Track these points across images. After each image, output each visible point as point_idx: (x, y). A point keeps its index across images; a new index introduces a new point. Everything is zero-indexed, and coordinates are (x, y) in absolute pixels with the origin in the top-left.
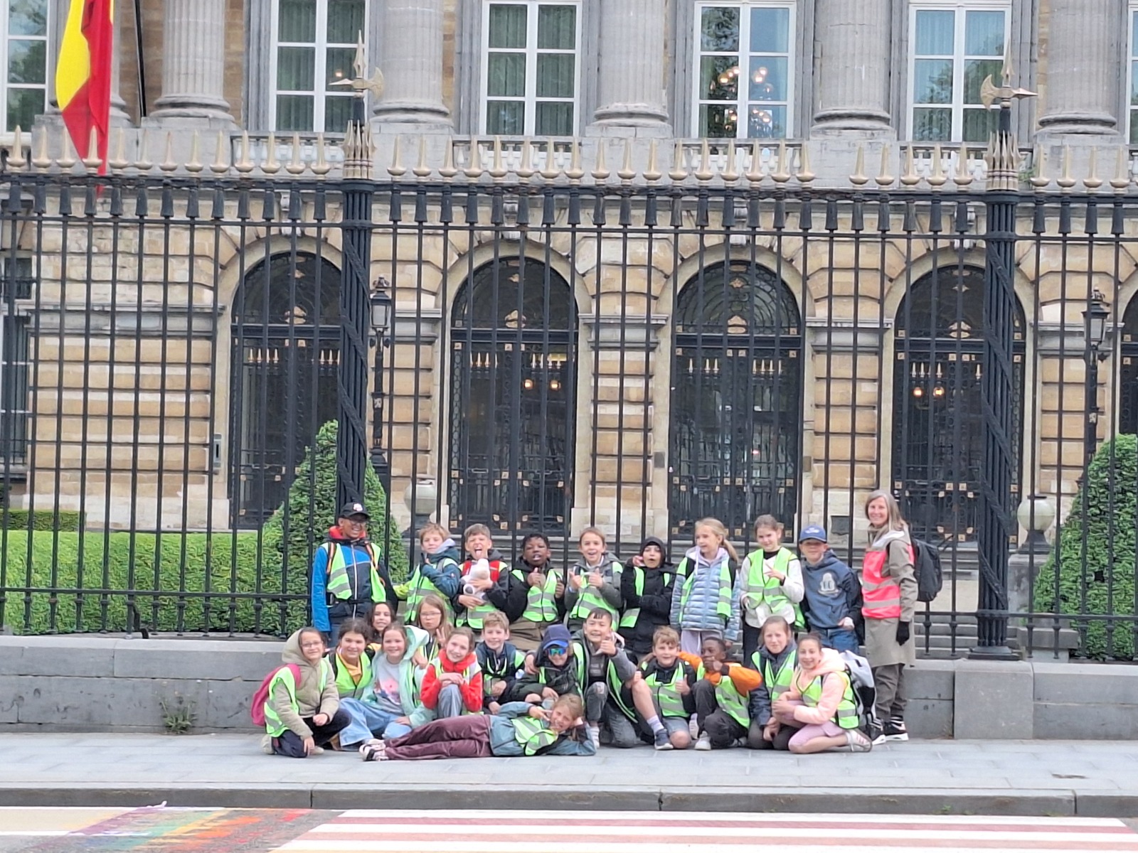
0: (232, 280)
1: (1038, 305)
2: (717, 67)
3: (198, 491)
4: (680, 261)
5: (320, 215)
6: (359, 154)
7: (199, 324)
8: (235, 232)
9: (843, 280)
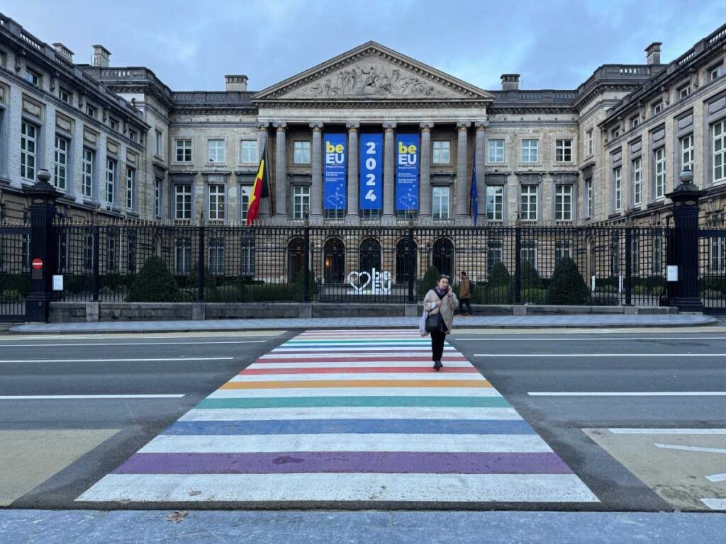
0: (287, 243)
1: (419, 244)
3: (282, 277)
4: (360, 239)
6: (308, 222)
7: (282, 250)
8: (287, 236)
9: (387, 241)
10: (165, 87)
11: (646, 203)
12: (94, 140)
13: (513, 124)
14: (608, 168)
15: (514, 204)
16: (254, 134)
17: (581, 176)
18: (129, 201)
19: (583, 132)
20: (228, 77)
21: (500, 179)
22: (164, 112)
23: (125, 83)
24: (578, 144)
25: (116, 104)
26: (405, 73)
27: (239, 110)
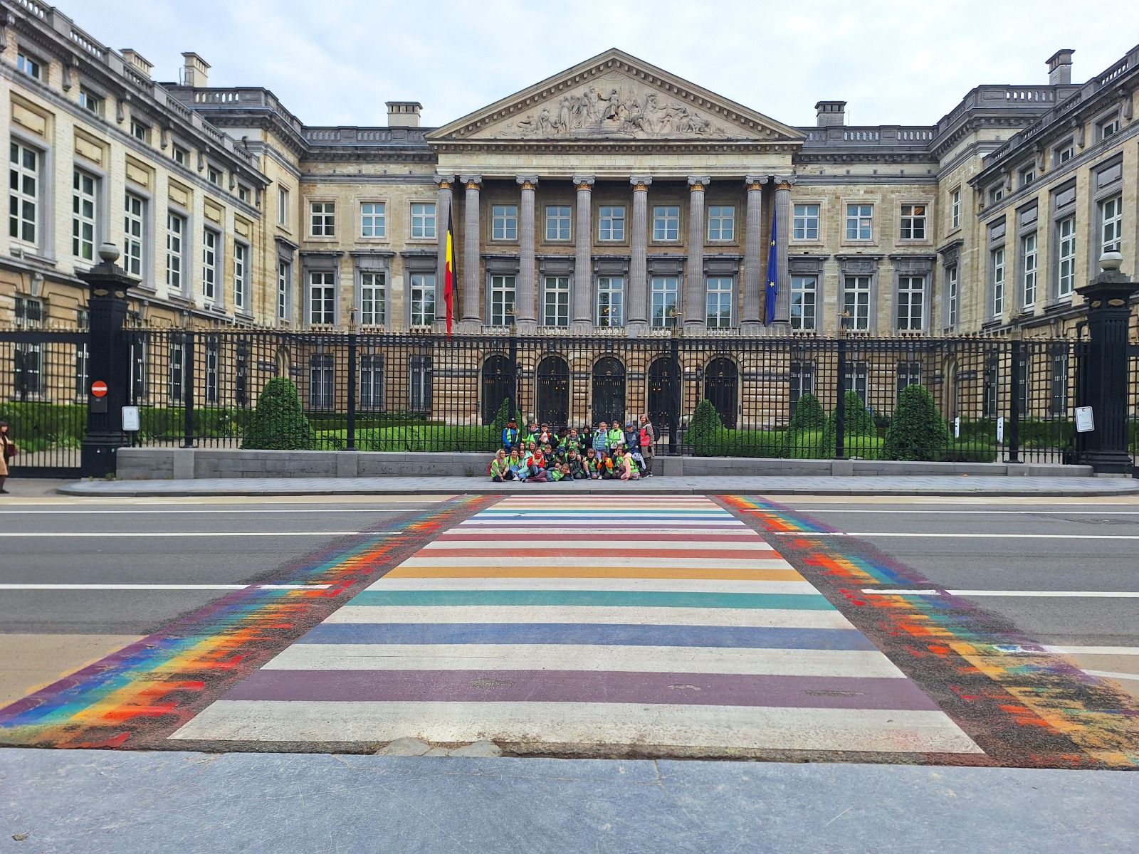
0: (482, 363)
1: (684, 367)
2: (604, 308)
3: (474, 416)
4: (594, 357)
5: (504, 346)
6: (513, 331)
7: (473, 374)
8: (482, 350)
9: (635, 361)
10: (293, 118)
11: (1043, 304)
12: (182, 200)
13: (835, 180)
14: (983, 248)
15: (834, 305)
16: (430, 194)
17: (940, 261)
18: (239, 296)
19: (943, 193)
20: (391, 105)
21: (812, 267)
22: (292, 159)
23: (231, 111)
24: (936, 212)
25: (219, 146)
26: (664, 99)
27: (407, 156)
